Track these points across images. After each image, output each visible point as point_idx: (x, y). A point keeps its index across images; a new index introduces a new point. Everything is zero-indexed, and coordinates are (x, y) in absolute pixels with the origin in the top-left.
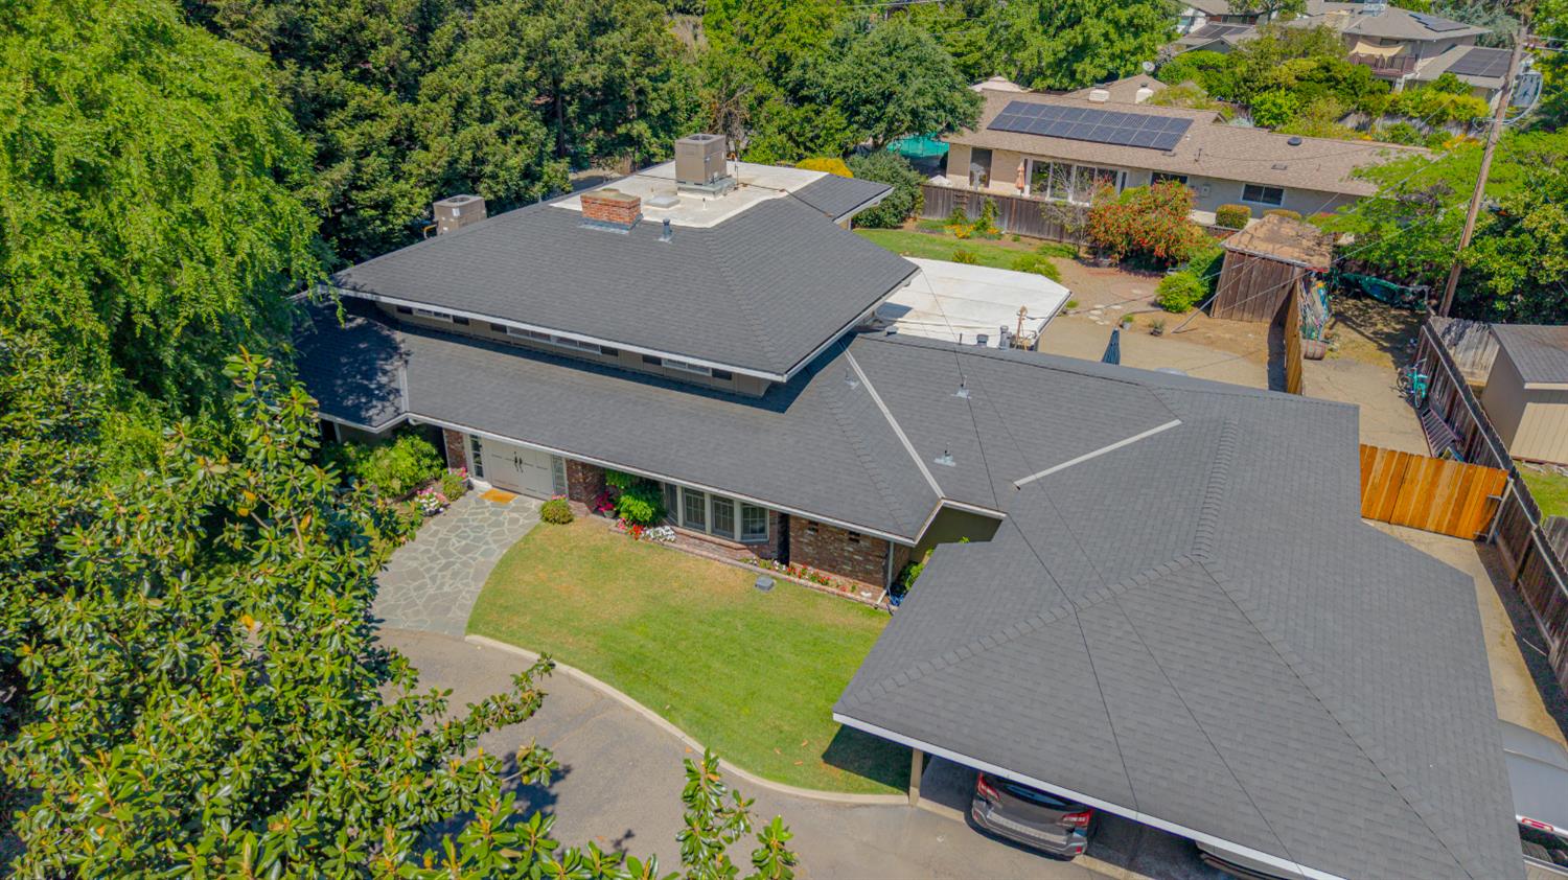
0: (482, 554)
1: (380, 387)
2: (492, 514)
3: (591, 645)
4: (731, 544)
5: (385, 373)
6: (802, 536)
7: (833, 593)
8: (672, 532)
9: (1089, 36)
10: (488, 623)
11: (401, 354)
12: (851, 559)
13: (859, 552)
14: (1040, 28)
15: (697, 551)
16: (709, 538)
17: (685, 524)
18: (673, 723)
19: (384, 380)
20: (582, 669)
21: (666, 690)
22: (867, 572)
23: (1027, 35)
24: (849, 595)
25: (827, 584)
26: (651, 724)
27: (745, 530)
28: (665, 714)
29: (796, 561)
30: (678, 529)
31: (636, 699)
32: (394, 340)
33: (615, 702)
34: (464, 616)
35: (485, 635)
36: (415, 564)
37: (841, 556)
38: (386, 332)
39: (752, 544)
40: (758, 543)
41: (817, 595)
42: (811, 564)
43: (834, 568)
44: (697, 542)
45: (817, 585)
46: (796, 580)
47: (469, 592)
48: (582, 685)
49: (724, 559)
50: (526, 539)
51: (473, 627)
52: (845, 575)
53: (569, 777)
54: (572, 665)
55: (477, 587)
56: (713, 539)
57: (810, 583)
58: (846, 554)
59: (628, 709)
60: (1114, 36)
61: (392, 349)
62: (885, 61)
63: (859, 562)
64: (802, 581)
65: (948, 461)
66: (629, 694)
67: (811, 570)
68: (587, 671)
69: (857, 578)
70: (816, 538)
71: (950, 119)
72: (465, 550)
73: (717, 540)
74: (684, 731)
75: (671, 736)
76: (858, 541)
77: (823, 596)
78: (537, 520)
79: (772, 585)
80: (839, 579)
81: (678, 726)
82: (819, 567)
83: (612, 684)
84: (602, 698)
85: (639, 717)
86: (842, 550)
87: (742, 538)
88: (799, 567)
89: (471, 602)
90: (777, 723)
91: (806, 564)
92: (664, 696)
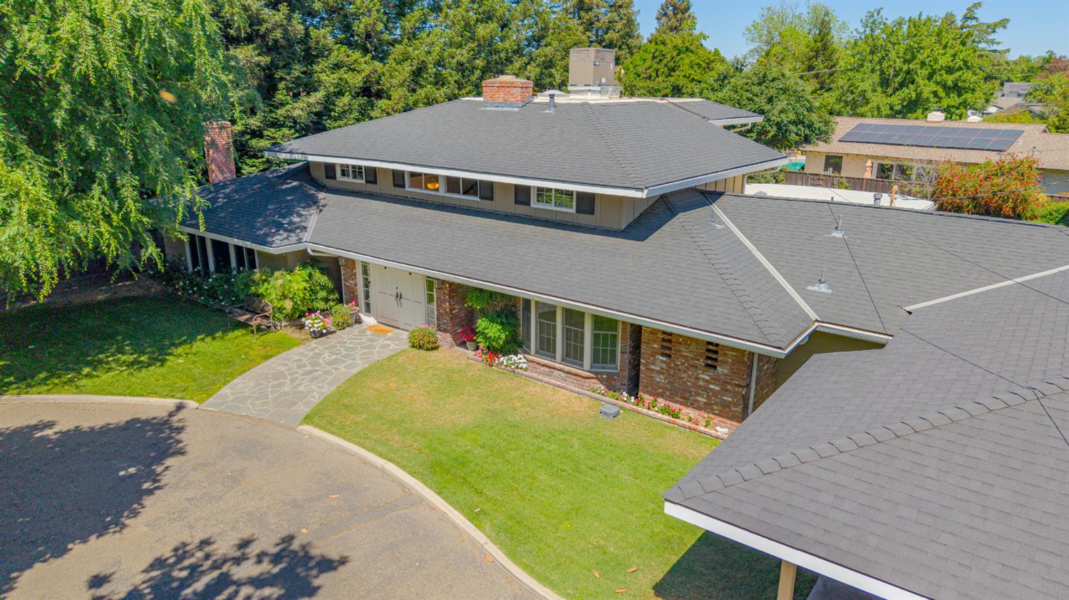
0: (345, 367)
1: (291, 223)
2: (369, 340)
3: (415, 445)
4: (579, 372)
5: (300, 215)
6: (654, 364)
7: (684, 426)
8: (524, 360)
9: (921, 93)
10: (324, 416)
11: (318, 207)
12: (706, 389)
13: (715, 380)
14: (879, 89)
15: (546, 379)
16: (558, 366)
17: (537, 352)
18: (479, 527)
19: (296, 219)
20: (398, 464)
21: (480, 493)
22: (725, 405)
23: (869, 95)
24: (703, 429)
25: (677, 417)
26: (455, 526)
27: (595, 360)
28: (474, 517)
29: (647, 392)
30: (530, 357)
31: (446, 499)
32: (317, 197)
33: (422, 500)
34: (304, 410)
35: (317, 426)
36: (283, 368)
37: (695, 385)
38: (313, 192)
39: (602, 373)
40: (607, 374)
41: (666, 427)
42: (662, 395)
43: (687, 401)
44: (547, 370)
45: (666, 417)
46: (645, 411)
47: (318, 391)
48: (395, 480)
49: (572, 387)
50: (390, 358)
51: (308, 419)
52: (699, 408)
53: (342, 569)
54: (390, 460)
55: (327, 390)
56: (562, 366)
57: (660, 415)
58: (701, 383)
59: (433, 508)
60: (942, 93)
61: (314, 202)
62: (756, 89)
63: (715, 393)
64: (651, 412)
65: (823, 288)
66: (439, 493)
67: (661, 402)
68: (404, 468)
69: (712, 411)
70: (668, 364)
71: (807, 132)
72: (330, 363)
73: (567, 368)
74: (489, 537)
75: (474, 542)
76: (715, 367)
77: (673, 429)
78: (407, 346)
79: (618, 413)
80: (693, 413)
81: (483, 531)
82: (671, 399)
83: (425, 482)
84: (411, 494)
85: (443, 517)
86: (697, 378)
87: (592, 367)
88: (648, 398)
89: (317, 401)
90: (602, 542)
91: (656, 395)
92: (476, 499)
